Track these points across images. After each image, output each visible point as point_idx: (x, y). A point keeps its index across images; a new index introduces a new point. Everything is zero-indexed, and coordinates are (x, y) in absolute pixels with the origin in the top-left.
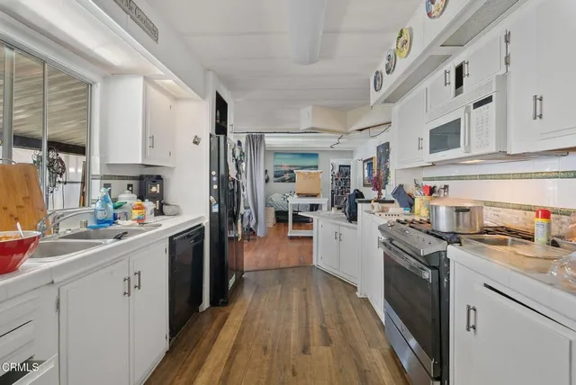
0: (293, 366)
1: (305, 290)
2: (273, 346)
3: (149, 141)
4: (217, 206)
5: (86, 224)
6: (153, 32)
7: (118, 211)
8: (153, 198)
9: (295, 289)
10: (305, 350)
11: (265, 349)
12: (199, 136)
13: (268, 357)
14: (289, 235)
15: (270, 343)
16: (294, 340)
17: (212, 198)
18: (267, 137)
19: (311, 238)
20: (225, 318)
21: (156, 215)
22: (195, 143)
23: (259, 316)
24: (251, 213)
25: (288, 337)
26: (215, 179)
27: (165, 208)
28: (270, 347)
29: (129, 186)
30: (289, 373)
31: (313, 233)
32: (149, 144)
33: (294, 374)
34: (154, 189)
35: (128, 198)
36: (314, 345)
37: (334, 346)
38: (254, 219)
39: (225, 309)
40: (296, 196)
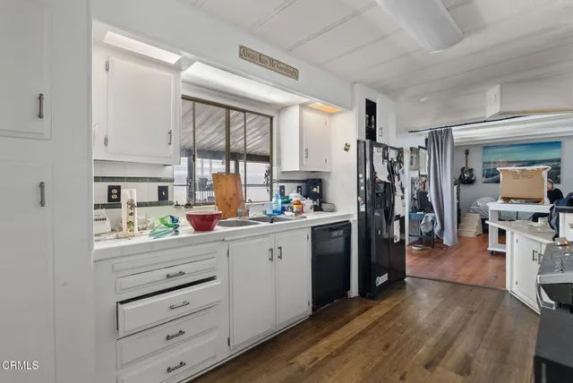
0: (406, 373)
1: (472, 313)
2: (396, 348)
3: (304, 153)
4: (364, 206)
5: (265, 212)
6: (293, 73)
7: (286, 205)
8: (314, 197)
9: (458, 308)
10: (429, 365)
11: (387, 346)
12: (349, 143)
13: (385, 354)
14: (490, 249)
15: (395, 344)
16: (423, 352)
17: (360, 198)
18: (456, 130)
19: (503, 255)
20: (367, 309)
21: (315, 210)
22: (346, 150)
23: (398, 318)
24: (434, 218)
25: (418, 346)
26: (362, 181)
27: (323, 205)
28: (392, 347)
29: (298, 187)
30: (398, 375)
31: (507, 249)
32: (304, 155)
33: (402, 378)
34: (315, 190)
35: (294, 196)
36: (443, 367)
37: (470, 378)
38: (439, 225)
39: (371, 302)
40: (500, 201)
